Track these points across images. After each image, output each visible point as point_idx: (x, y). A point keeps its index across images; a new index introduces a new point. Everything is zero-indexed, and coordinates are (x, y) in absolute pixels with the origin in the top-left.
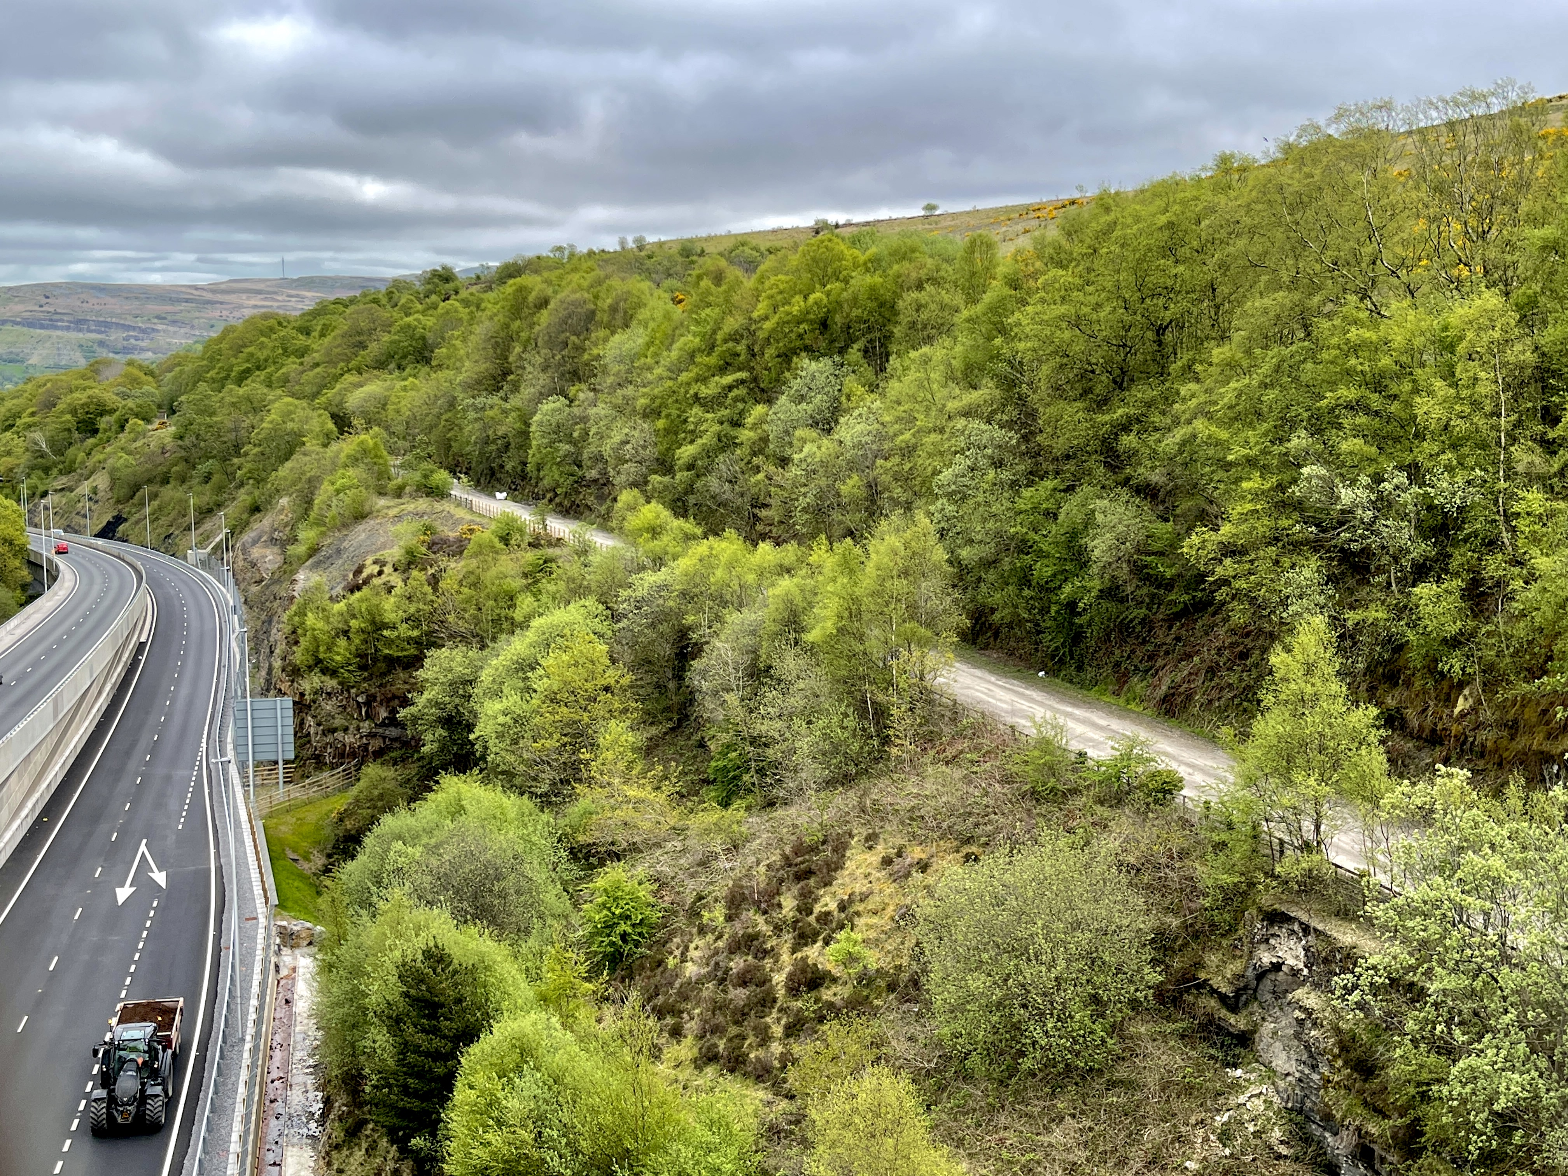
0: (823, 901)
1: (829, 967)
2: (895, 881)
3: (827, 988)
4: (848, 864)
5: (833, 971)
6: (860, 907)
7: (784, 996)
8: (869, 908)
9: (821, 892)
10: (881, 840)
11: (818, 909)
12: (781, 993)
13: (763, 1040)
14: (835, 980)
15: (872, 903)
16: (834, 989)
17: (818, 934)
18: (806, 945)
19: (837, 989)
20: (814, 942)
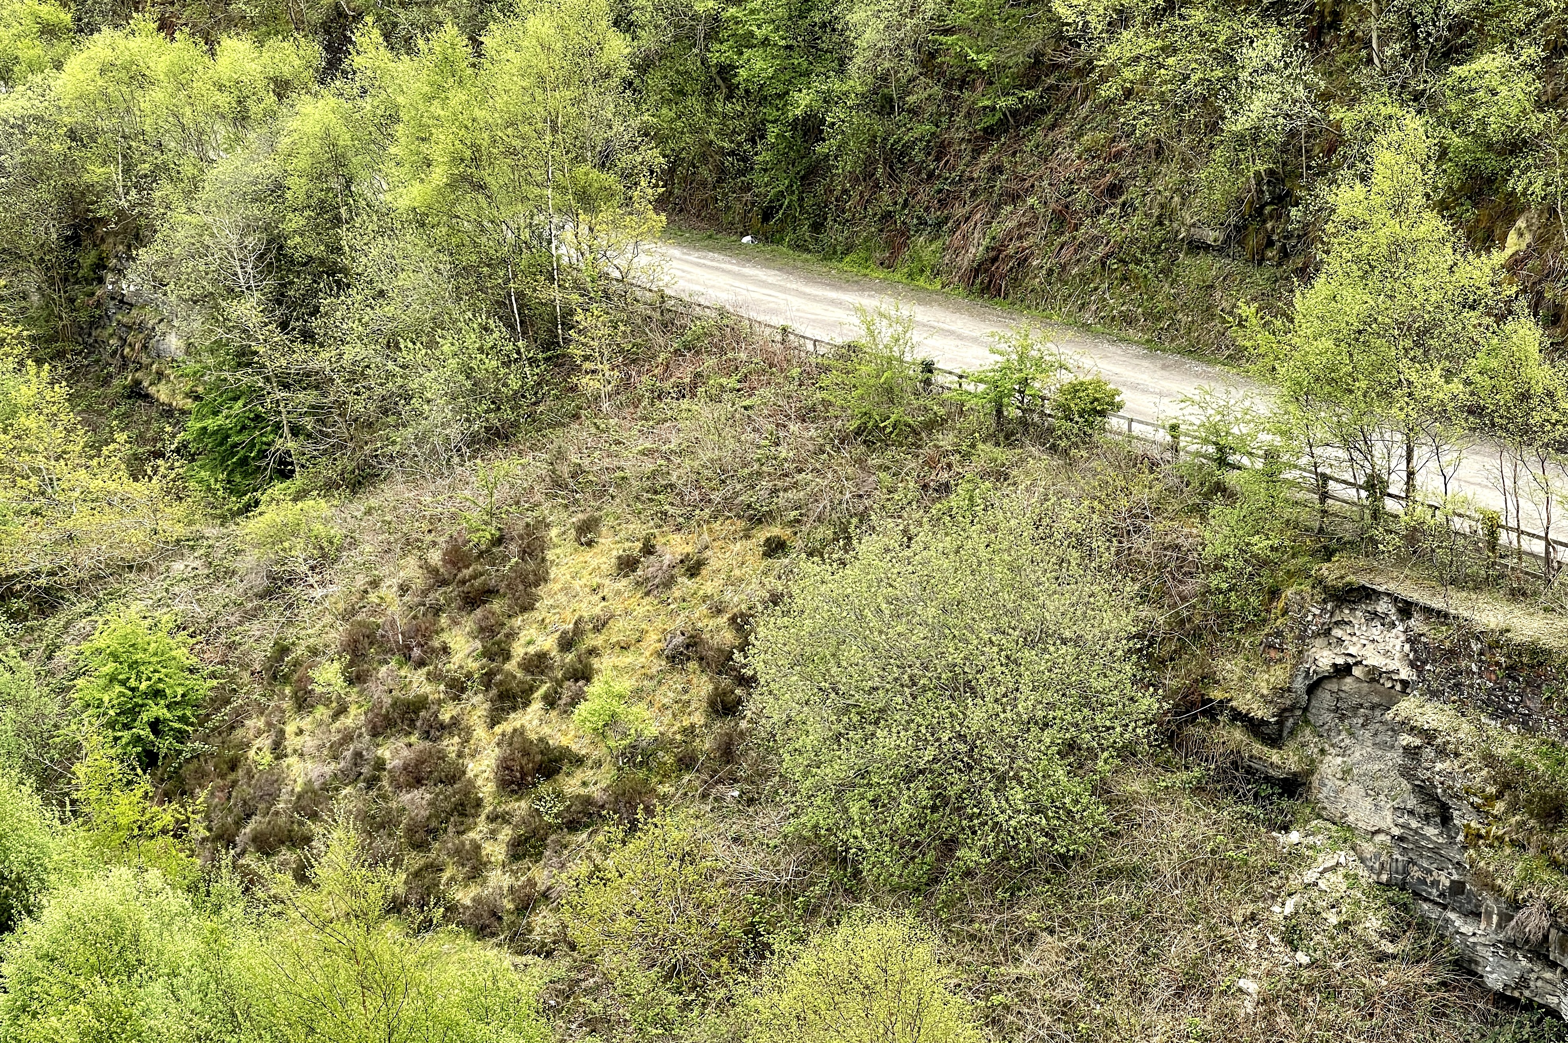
0: (524, 636)
1: (565, 741)
2: (648, 594)
3: (568, 774)
4: (553, 572)
5: (574, 748)
6: (597, 640)
7: (497, 794)
8: (614, 640)
9: (517, 622)
10: (604, 530)
11: (519, 650)
12: (487, 789)
13: (474, 868)
14: (579, 761)
15: (618, 630)
16: (580, 775)
17: (532, 689)
18: (514, 709)
19: (588, 774)
20: (527, 704)
